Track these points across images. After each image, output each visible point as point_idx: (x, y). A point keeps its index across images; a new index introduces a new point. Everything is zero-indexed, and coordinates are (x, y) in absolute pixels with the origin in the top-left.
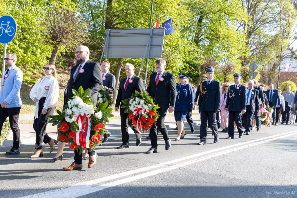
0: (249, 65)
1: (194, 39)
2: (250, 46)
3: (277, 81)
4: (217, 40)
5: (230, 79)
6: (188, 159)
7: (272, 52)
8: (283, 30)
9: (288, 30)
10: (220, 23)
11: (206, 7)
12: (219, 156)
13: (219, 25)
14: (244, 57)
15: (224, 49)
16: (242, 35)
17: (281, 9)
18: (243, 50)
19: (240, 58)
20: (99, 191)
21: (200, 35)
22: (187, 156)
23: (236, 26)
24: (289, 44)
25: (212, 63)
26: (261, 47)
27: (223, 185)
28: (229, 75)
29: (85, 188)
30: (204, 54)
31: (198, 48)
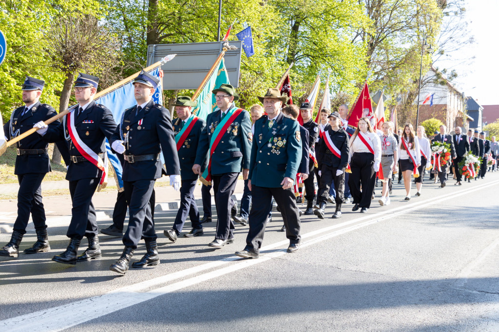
0: (373, 96)
1: (287, 57)
2: (373, 66)
3: (416, 118)
4: (323, 59)
7: (407, 75)
8: (422, 41)
9: (430, 40)
10: (326, 31)
11: (304, 7)
13: (325, 34)
15: (332, 71)
16: (360, 49)
17: (419, 8)
18: (362, 73)
19: (358, 85)
20: (152, 300)
21: (296, 51)
23: (351, 37)
24: (432, 62)
26: (389, 68)
27: (341, 283)
29: (128, 297)
30: (302, 81)
31: (293, 72)
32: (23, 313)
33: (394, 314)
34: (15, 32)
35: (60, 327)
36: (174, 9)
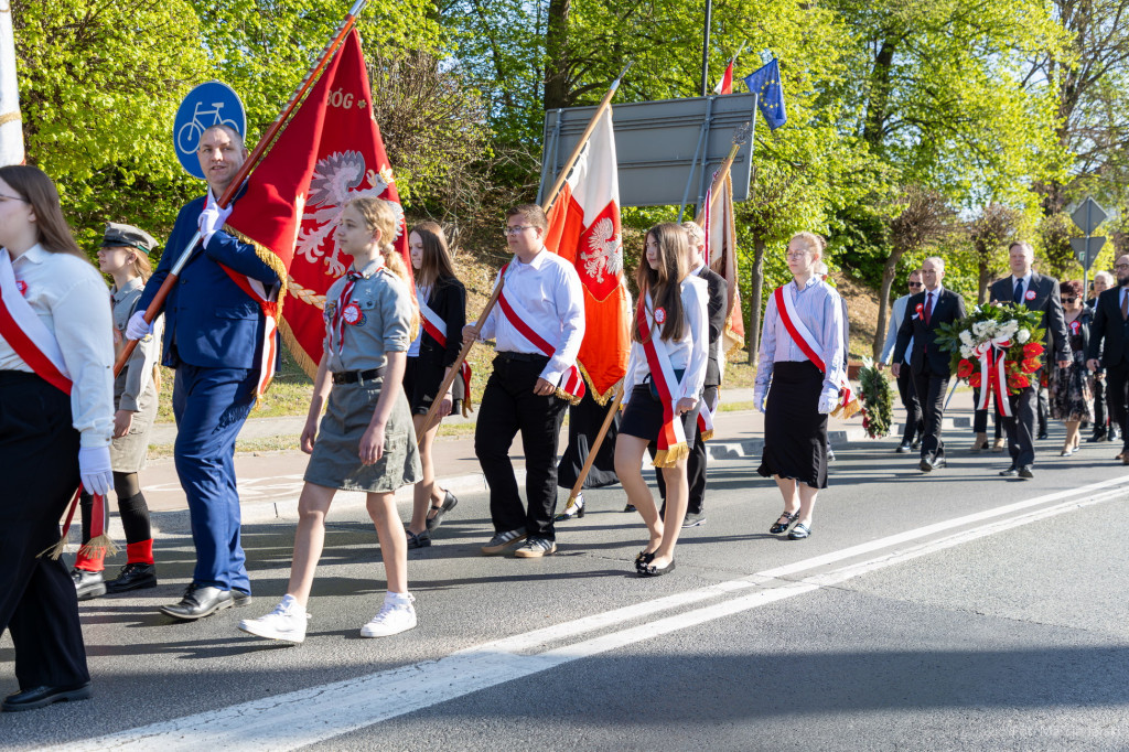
0: (1073, 211)
1: (863, 126)
2: (1075, 140)
4: (950, 128)
5: (1001, 264)
6: (856, 557)
10: (957, 62)
11: (905, 9)
12: (968, 543)
13: (954, 70)
14: (1053, 181)
15: (974, 156)
16: (1041, 102)
18: (1047, 157)
19: (1037, 187)
20: (547, 672)
21: (885, 112)
22: (851, 545)
23: (1018, 73)
25: (931, 209)
26: (1115, 144)
28: (997, 252)
29: (496, 663)
30: (900, 181)
31: (879, 161)
32: (278, 692)
33: (1108, 721)
34: (263, 93)
35: (353, 724)
36: (603, 27)
